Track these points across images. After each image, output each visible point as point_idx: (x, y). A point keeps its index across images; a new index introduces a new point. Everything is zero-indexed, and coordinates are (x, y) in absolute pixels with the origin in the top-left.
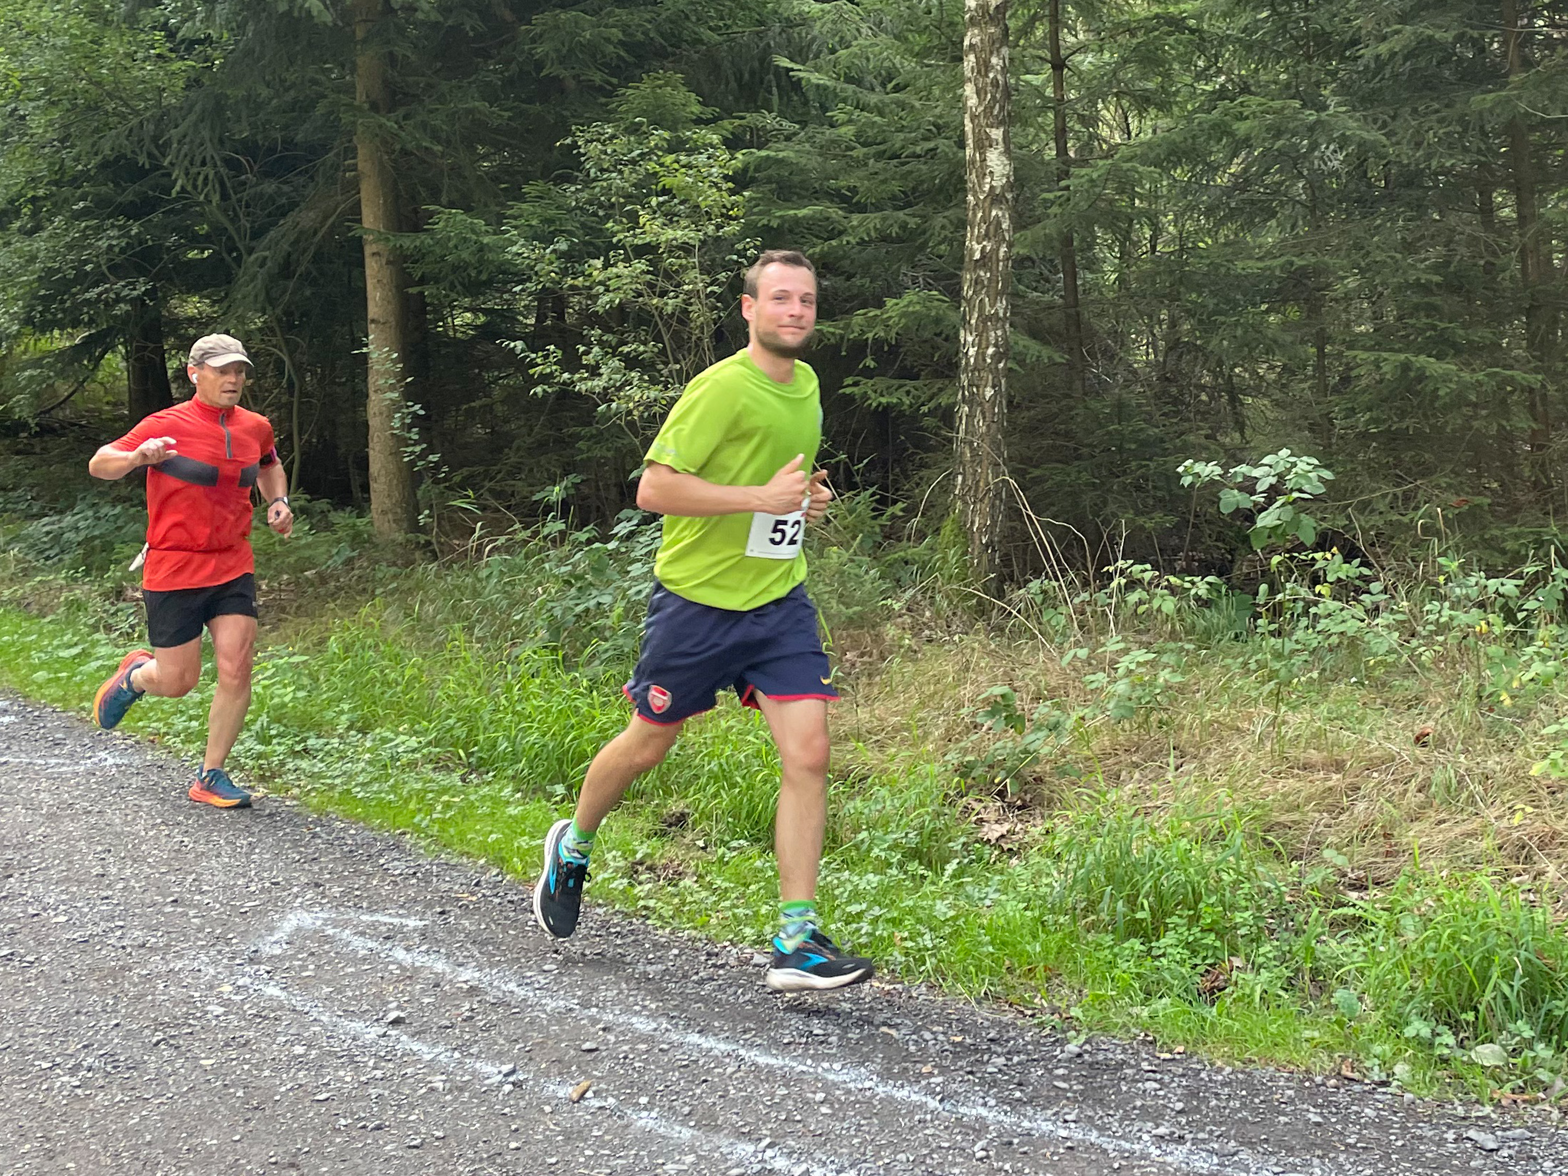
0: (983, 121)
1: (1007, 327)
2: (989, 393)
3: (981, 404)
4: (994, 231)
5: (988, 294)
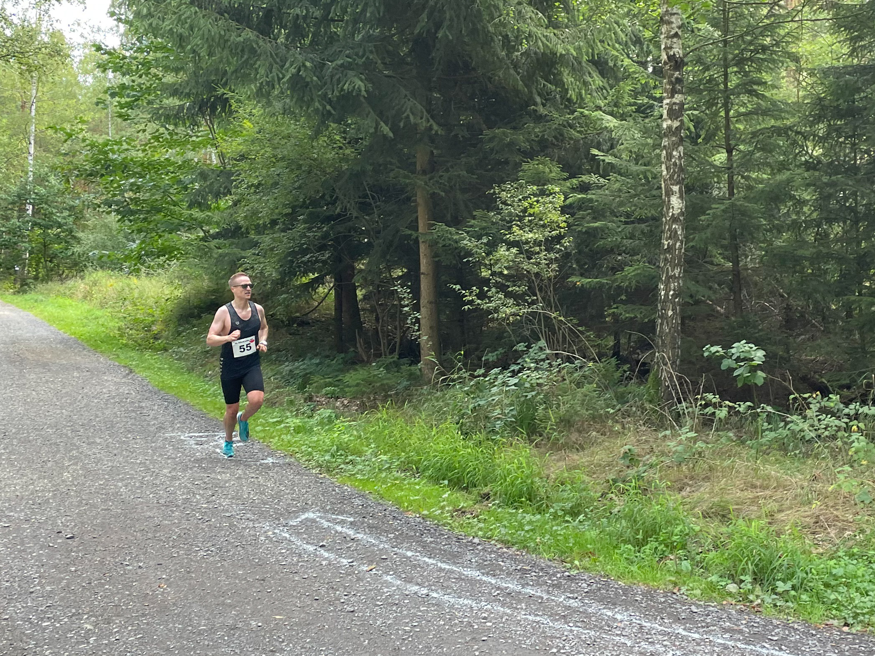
0: (669, 183)
1: (680, 281)
2: (670, 313)
3: (666, 318)
4: (674, 235)
5: (670, 266)
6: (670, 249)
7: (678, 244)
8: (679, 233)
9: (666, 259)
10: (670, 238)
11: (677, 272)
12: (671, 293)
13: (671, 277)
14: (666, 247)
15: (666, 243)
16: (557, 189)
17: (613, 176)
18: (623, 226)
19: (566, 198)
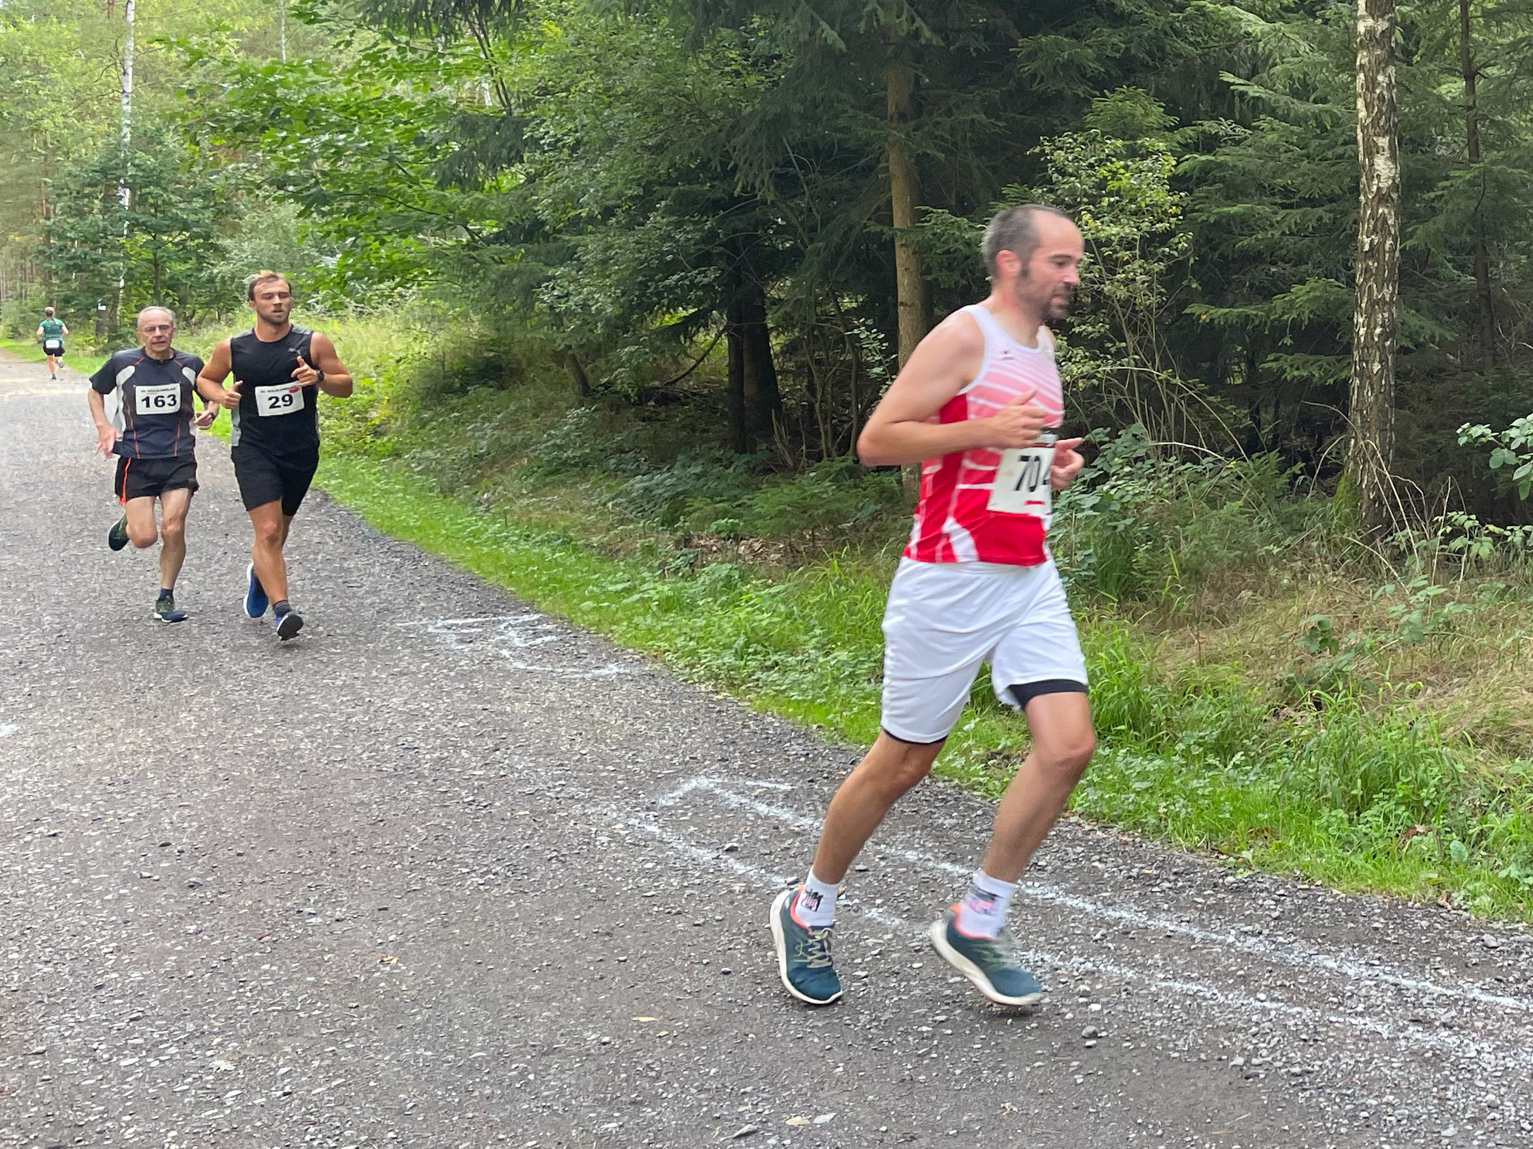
0: (1371, 132)
1: (1394, 310)
2: (1376, 367)
3: (1369, 377)
4: (1381, 226)
5: (1375, 281)
6: (1374, 252)
7: (1389, 242)
8: (1390, 222)
9: (1367, 270)
10: (1375, 231)
11: (1387, 292)
12: (1378, 330)
13: (1377, 302)
14: (1367, 248)
15: (1367, 241)
16: (1162, 145)
17: (1265, 121)
18: (1284, 212)
19: (1179, 163)
